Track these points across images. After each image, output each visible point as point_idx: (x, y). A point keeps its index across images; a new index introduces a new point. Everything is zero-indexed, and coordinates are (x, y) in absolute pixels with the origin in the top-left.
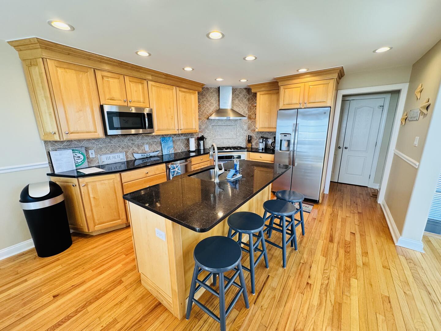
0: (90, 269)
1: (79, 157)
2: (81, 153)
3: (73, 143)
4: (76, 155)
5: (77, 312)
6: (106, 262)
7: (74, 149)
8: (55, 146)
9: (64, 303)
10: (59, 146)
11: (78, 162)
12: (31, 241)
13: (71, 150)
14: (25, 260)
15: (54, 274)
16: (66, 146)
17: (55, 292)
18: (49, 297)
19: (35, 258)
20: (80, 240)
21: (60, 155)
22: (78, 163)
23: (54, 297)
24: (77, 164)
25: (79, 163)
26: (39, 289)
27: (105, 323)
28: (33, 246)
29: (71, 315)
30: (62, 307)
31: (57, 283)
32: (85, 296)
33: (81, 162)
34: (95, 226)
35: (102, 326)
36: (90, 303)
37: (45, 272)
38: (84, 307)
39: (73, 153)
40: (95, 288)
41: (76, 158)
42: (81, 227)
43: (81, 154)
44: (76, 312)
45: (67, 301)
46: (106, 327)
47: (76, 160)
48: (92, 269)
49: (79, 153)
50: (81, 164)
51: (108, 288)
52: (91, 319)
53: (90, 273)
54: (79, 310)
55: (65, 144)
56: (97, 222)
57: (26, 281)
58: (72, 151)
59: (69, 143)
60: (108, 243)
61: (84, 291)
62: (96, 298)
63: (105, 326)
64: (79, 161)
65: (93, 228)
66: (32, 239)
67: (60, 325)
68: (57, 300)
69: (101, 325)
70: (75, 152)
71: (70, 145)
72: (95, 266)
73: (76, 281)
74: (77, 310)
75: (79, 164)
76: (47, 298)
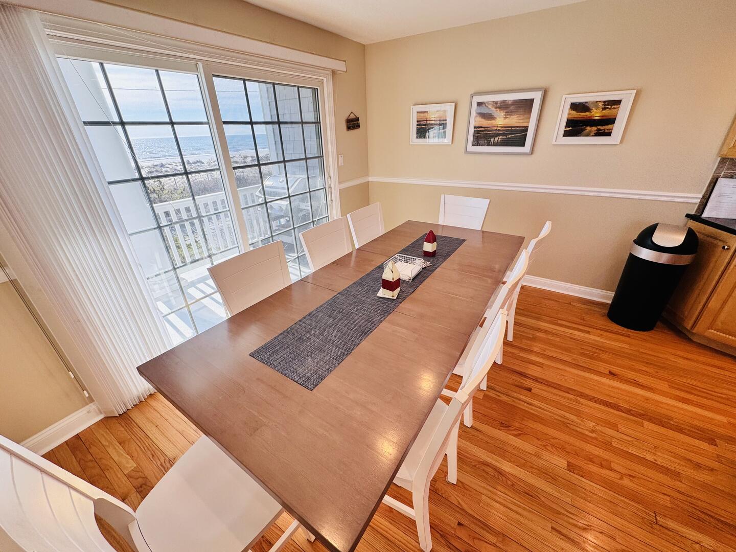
0: (668, 382)
6: (697, 393)
9: (619, 389)
12: (612, 294)
14: (593, 310)
17: (615, 369)
18: (606, 369)
20: (666, 331)
23: (611, 373)
26: (598, 352)
27: (661, 461)
28: (610, 302)
29: (622, 408)
30: (615, 391)
31: (619, 361)
32: (645, 405)
34: (709, 329)
35: (655, 460)
36: (650, 419)
37: (610, 339)
38: (641, 416)
42: (682, 316)
44: (628, 411)
45: (625, 390)
48: (670, 384)
51: (685, 429)
52: (644, 436)
53: (664, 386)
54: (633, 412)
56: (719, 323)
57: (588, 332)
60: (717, 371)
61: (647, 400)
62: (661, 422)
63: (659, 463)
65: (704, 329)
66: (614, 293)
67: (607, 405)
68: (612, 379)
69: (655, 458)
72: (678, 385)
73: (642, 379)
74: (630, 410)
76: (603, 367)
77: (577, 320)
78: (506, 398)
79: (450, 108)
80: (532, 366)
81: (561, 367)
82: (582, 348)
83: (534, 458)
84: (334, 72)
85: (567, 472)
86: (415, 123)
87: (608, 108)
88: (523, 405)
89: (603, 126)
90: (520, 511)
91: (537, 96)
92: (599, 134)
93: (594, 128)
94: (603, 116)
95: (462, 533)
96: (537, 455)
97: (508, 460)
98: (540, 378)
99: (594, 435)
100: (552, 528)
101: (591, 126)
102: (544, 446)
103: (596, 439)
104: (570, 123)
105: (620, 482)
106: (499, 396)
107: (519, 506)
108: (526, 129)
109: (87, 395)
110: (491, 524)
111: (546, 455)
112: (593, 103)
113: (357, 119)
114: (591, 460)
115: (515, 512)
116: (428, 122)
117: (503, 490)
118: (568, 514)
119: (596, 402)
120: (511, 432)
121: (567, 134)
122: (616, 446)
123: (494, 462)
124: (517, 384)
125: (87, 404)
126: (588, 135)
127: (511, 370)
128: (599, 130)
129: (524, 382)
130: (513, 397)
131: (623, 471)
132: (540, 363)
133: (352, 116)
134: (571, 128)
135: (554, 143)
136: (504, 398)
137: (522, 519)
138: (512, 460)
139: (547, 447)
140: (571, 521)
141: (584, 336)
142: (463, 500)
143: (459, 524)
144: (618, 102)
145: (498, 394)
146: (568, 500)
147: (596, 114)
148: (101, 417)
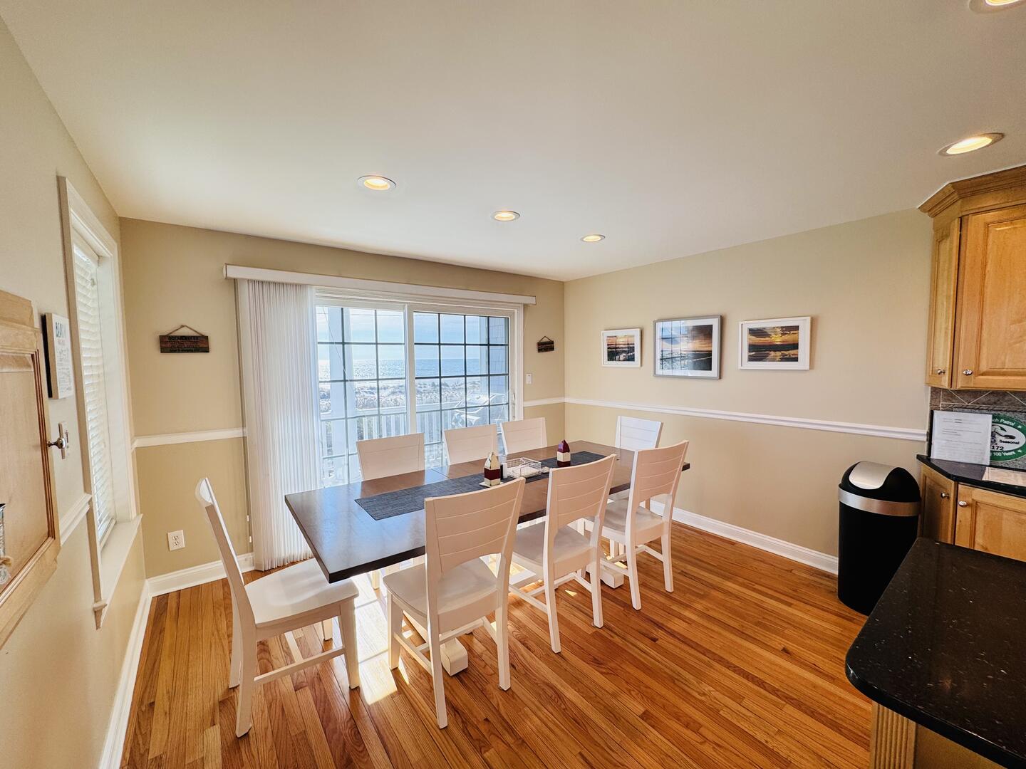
1: (1012, 437)
2: (1020, 427)
3: (1006, 398)
4: (1003, 429)
5: (774, 691)
7: (1002, 414)
8: (954, 401)
9: (780, 667)
10: (963, 402)
11: (1004, 449)
13: (991, 416)
14: (821, 584)
15: (821, 629)
16: (984, 404)
17: (791, 646)
18: (780, 644)
19: (832, 592)
21: (958, 421)
22: (1002, 451)
23: (785, 650)
24: (999, 454)
25: (1007, 452)
26: (786, 626)
27: (775, 745)
29: (766, 685)
30: (774, 667)
31: (808, 642)
32: (806, 691)
33: (1014, 453)
35: (767, 742)
36: (799, 705)
37: (817, 617)
38: (788, 699)
39: (993, 422)
40: (831, 703)
41: (998, 438)
43: (1019, 429)
44: (772, 690)
45: (785, 669)
46: (769, 749)
47: (998, 441)
49: (1015, 427)
50: (1010, 457)
52: (773, 718)
54: (779, 693)
55: (983, 398)
57: (790, 605)
58: (994, 418)
59: (993, 399)
61: (814, 687)
62: (812, 712)
63: (770, 746)
64: (1007, 447)
67: (747, 678)
68: (781, 656)
69: (769, 740)
70: (1002, 423)
71: (995, 403)
74: (778, 690)
75: (1005, 454)
76: (779, 642)
77: (786, 589)
78: (619, 641)
79: (637, 332)
80: (676, 620)
81: (716, 628)
82: (764, 618)
83: (609, 696)
84: (525, 306)
85: (639, 719)
86: (606, 347)
87: (786, 334)
88: (634, 651)
89: (788, 350)
90: (557, 730)
91: (715, 323)
92: (785, 359)
93: (778, 354)
94: (783, 342)
95: (483, 728)
96: (614, 695)
97: (576, 689)
98: (678, 633)
99: (703, 698)
100: (580, 754)
101: (775, 351)
102: (629, 691)
103: (702, 702)
104: (752, 347)
105: (699, 746)
106: (612, 636)
107: (558, 726)
108: (710, 354)
109: (251, 541)
110: (517, 729)
111: (625, 698)
112: (771, 328)
113: (552, 343)
114: (678, 719)
115: (550, 728)
116: (617, 346)
117: (551, 709)
118: (608, 750)
119: (734, 671)
120: (601, 670)
121: (751, 359)
122: (723, 715)
123: (559, 687)
124: (644, 631)
125: (247, 552)
126: (774, 360)
127: (647, 619)
128: (783, 355)
129: (653, 631)
130: (628, 642)
131: (710, 737)
132: (690, 619)
133: (545, 340)
134: (754, 353)
135: (740, 367)
136: (617, 639)
137: (552, 736)
138: (582, 690)
139: (632, 692)
140: (606, 755)
141: (780, 606)
142: (503, 704)
143: (486, 720)
144: (797, 328)
145: (612, 634)
146: (618, 739)
147: (777, 339)
148: (252, 569)
